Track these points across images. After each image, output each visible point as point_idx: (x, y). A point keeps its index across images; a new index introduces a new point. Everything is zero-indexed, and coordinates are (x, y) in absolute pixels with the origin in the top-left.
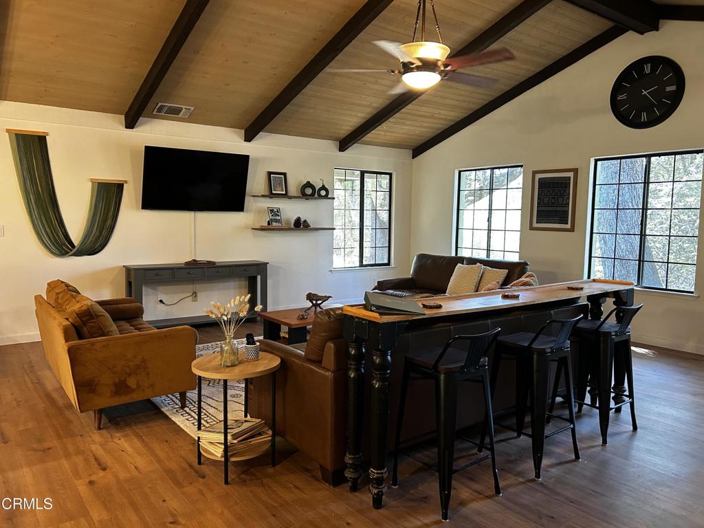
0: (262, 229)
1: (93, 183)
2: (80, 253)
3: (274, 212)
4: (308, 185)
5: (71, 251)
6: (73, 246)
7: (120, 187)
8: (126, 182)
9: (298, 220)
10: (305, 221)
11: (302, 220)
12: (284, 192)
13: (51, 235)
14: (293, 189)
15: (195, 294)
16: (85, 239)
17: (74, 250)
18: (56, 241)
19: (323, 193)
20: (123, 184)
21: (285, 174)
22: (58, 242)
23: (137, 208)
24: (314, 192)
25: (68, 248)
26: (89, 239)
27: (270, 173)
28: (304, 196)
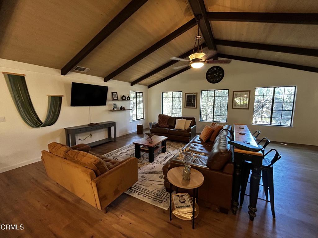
0: (111, 111)
1: (49, 96)
2: (45, 125)
3: (115, 105)
4: (124, 96)
5: (41, 125)
6: (42, 123)
7: (60, 98)
8: (63, 96)
9: (121, 107)
10: (124, 108)
11: (123, 107)
12: (117, 99)
13: (30, 119)
14: (119, 98)
15: (91, 135)
16: (47, 119)
17: (43, 125)
18: (33, 121)
19: (128, 99)
20: (62, 97)
21: (117, 93)
22: (34, 121)
23: (68, 106)
24: (125, 98)
25: (39, 124)
26: (49, 119)
27: (112, 93)
28: (122, 100)
